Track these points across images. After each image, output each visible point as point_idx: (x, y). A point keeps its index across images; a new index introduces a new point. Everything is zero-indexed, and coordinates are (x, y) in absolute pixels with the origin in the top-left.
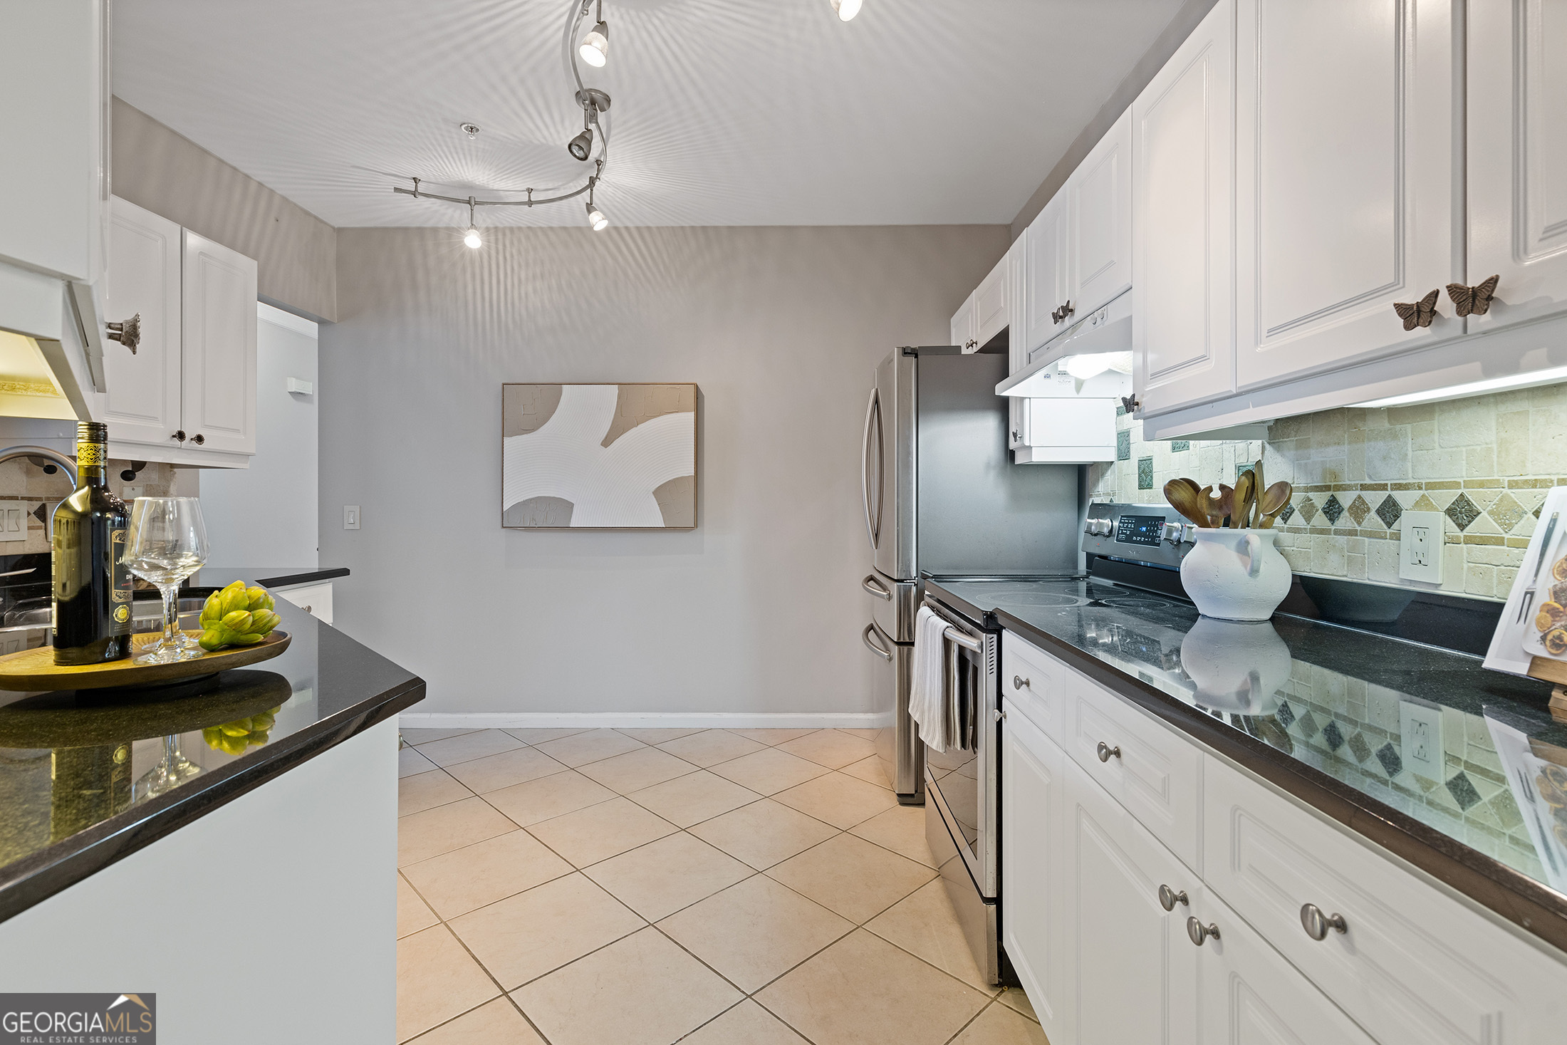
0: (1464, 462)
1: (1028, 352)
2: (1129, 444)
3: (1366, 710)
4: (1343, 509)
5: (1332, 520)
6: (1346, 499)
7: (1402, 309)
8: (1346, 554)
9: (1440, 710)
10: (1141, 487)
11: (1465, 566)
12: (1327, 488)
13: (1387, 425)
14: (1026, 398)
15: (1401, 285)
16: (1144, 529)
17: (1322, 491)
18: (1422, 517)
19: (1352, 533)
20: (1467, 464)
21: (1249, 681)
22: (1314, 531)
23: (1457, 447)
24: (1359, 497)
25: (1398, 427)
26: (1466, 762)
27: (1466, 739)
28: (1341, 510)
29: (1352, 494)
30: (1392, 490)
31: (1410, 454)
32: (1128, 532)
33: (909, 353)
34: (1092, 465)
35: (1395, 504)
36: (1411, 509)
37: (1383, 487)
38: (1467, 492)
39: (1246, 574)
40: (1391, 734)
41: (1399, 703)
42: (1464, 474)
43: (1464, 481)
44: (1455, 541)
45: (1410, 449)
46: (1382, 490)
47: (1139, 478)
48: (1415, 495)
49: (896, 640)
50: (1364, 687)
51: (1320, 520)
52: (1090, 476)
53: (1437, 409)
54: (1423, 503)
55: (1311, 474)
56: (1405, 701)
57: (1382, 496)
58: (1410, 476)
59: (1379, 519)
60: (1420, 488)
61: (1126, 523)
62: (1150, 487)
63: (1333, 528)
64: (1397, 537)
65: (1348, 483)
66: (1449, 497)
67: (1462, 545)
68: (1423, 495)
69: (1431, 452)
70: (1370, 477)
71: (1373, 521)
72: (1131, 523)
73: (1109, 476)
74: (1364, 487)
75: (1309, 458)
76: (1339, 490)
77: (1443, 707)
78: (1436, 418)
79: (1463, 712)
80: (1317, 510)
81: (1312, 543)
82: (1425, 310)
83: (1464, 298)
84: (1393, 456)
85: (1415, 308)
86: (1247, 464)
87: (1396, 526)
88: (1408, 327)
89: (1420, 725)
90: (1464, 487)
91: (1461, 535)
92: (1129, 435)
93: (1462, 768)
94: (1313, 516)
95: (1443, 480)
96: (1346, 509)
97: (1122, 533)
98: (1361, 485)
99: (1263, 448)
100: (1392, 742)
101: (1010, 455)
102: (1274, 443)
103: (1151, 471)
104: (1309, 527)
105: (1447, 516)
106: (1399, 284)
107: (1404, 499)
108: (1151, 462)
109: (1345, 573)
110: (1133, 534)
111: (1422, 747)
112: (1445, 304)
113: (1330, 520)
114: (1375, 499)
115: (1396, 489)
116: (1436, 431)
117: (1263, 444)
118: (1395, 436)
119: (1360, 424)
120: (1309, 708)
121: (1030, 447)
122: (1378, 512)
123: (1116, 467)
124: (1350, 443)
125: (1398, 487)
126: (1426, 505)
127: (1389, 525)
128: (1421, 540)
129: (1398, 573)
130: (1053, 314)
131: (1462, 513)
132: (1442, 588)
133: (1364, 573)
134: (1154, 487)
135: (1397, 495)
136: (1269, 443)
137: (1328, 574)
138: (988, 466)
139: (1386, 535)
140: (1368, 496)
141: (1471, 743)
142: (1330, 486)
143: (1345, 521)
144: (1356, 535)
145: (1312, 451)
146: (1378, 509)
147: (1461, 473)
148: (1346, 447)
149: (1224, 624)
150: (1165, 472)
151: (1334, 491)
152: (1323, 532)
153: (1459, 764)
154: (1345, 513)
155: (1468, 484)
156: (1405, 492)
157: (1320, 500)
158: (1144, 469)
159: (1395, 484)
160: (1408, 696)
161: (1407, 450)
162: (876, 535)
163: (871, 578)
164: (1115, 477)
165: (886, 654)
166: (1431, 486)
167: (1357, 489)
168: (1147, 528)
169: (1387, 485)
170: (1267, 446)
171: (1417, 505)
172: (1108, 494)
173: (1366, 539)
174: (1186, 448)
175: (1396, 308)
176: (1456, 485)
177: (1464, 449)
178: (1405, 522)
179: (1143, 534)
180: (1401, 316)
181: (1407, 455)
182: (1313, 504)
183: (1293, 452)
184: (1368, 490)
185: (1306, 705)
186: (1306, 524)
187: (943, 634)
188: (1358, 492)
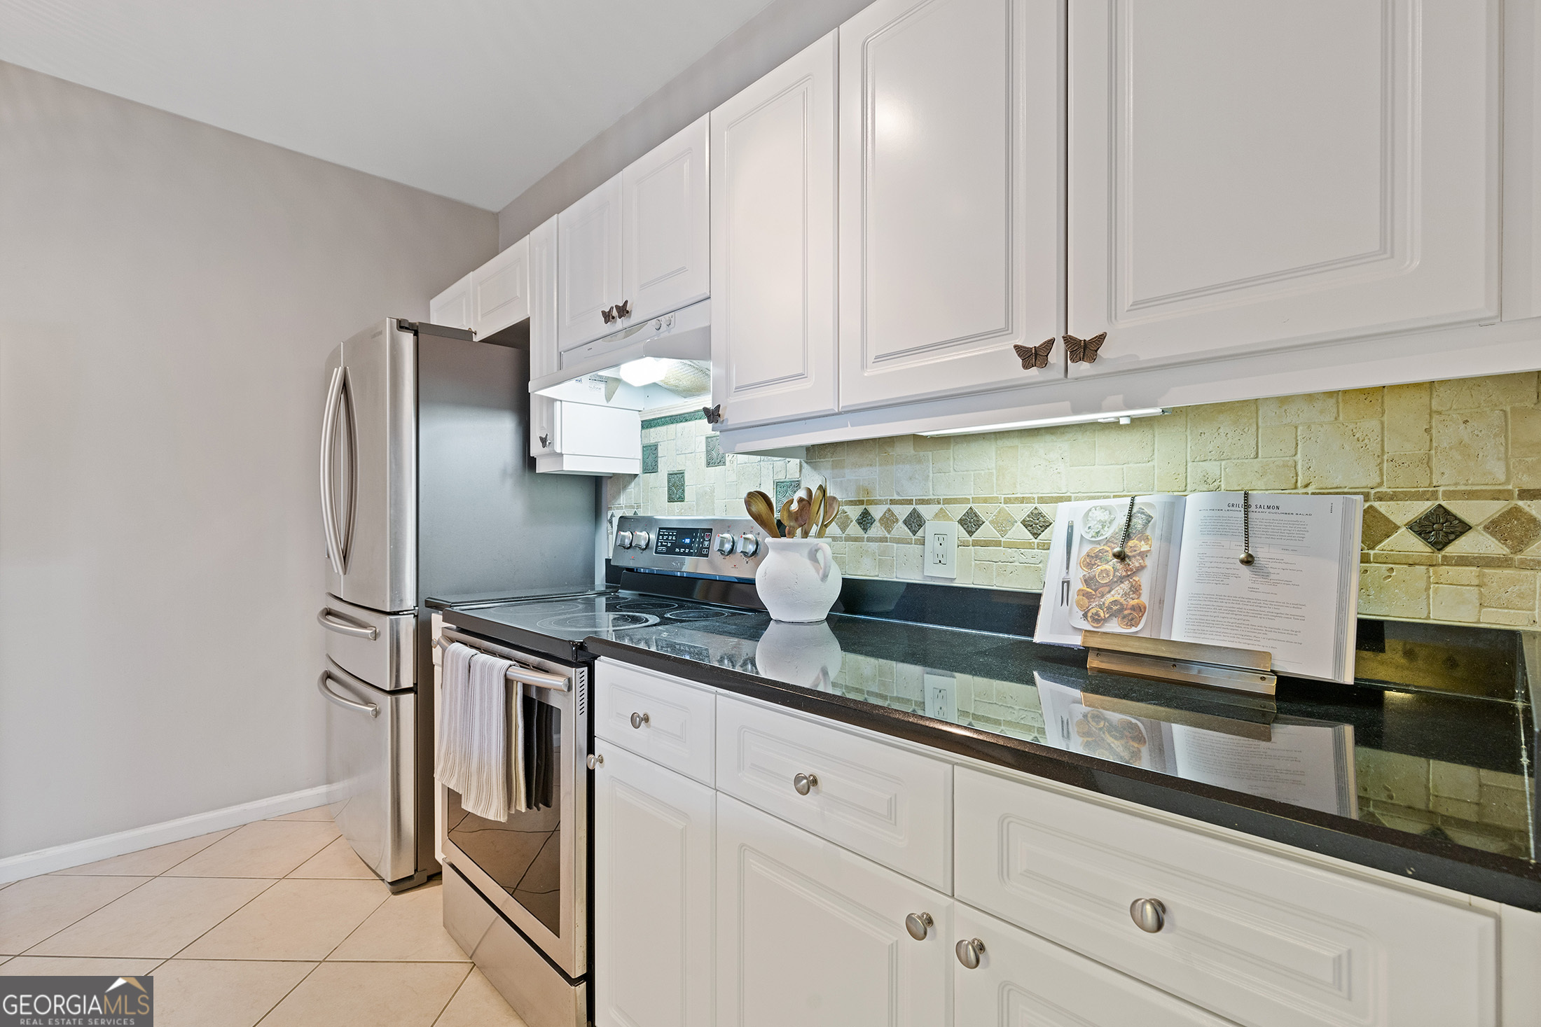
0: (972, 483)
1: (560, 351)
2: (657, 457)
3: (895, 685)
4: (875, 521)
5: (865, 530)
6: (877, 512)
7: (1022, 352)
8: (878, 557)
9: (954, 677)
10: (671, 500)
11: (973, 563)
12: (861, 502)
13: (912, 452)
14: (557, 400)
15: (1010, 331)
16: (688, 541)
17: (856, 505)
18: (942, 526)
19: (883, 540)
20: (974, 484)
21: (821, 676)
22: (849, 539)
23: (967, 471)
24: (889, 510)
25: (922, 454)
26: (973, 714)
27: (973, 697)
28: (872, 521)
29: (883, 508)
30: (916, 504)
31: (931, 475)
32: (669, 545)
33: (407, 328)
34: (611, 477)
35: (919, 516)
36: (932, 520)
37: (910, 502)
38: (974, 506)
39: (819, 580)
40: (916, 702)
41: (923, 676)
42: (972, 492)
43: (972, 498)
44: (963, 544)
45: (931, 472)
46: (908, 504)
47: (668, 492)
48: (936, 508)
49: (388, 689)
50: (893, 667)
51: (853, 529)
52: (607, 490)
53: (952, 440)
54: (941, 515)
55: (846, 490)
56: (927, 673)
57: (908, 509)
58: (931, 493)
59: (906, 528)
60: (939, 503)
61: (666, 535)
62: (682, 499)
63: (866, 536)
64: (922, 542)
65: (879, 498)
66: (960, 511)
67: (971, 547)
68: (941, 509)
69: (947, 474)
70: (898, 494)
71: (901, 529)
72: (672, 535)
73: (632, 488)
74: (893, 502)
75: (843, 477)
76: (871, 504)
77: (957, 674)
78: (952, 446)
79: (970, 677)
80: (852, 521)
81: (847, 549)
82: (1042, 354)
83: (1076, 348)
84: (917, 476)
85: (1033, 351)
86: (785, 480)
87: (920, 533)
88: (1026, 366)
89: (940, 691)
90: (972, 502)
91: (970, 539)
92: (656, 449)
93: (970, 719)
94: (848, 526)
95: (956, 497)
96: (877, 521)
97: (662, 545)
98: (891, 500)
99: (801, 466)
100: (916, 708)
101: (529, 463)
102: (811, 462)
103: (683, 485)
104: (844, 535)
105: (960, 525)
106: (1008, 330)
107: (926, 511)
108: (683, 477)
109: (877, 574)
110: (674, 545)
111: (941, 708)
113: (864, 529)
114: (902, 512)
115: (919, 504)
116: (952, 458)
117: (800, 462)
118: (919, 461)
119: (889, 450)
120: (844, 691)
121: (561, 455)
122: (905, 522)
123: (641, 479)
124: (880, 465)
125: (922, 502)
126: (944, 516)
127: (914, 533)
128: (941, 544)
129: (923, 572)
130: (604, 313)
131: (971, 522)
132: (956, 581)
133: (893, 573)
134: (686, 500)
135: (921, 509)
136: (806, 463)
137: (862, 575)
138: (504, 473)
139: (912, 541)
140: (896, 509)
141: (977, 699)
142: (863, 500)
143: (876, 530)
144: (887, 542)
145: (847, 471)
146: (905, 520)
147: (969, 491)
148: (877, 469)
149: (798, 627)
150: (699, 486)
151: (867, 505)
152: (856, 539)
153: (968, 717)
154: (877, 524)
155: (975, 500)
156: (927, 506)
157: (854, 512)
158: (675, 483)
159: (919, 500)
160: (929, 669)
161: (929, 472)
162: (345, 558)
163: (329, 613)
164: (639, 489)
165: (371, 709)
166: (947, 501)
167: (887, 504)
168: (691, 540)
169: (912, 500)
170: (805, 465)
171: (937, 516)
172: (632, 507)
173: (895, 544)
174: (721, 463)
175: (1016, 350)
176: (966, 501)
177: (972, 473)
178: (929, 529)
179: (686, 546)
180: (1020, 357)
181: (928, 476)
182: (848, 515)
183: (829, 471)
184: (897, 504)
185: (841, 688)
186: (841, 533)
187: (505, 675)
188: (888, 506)
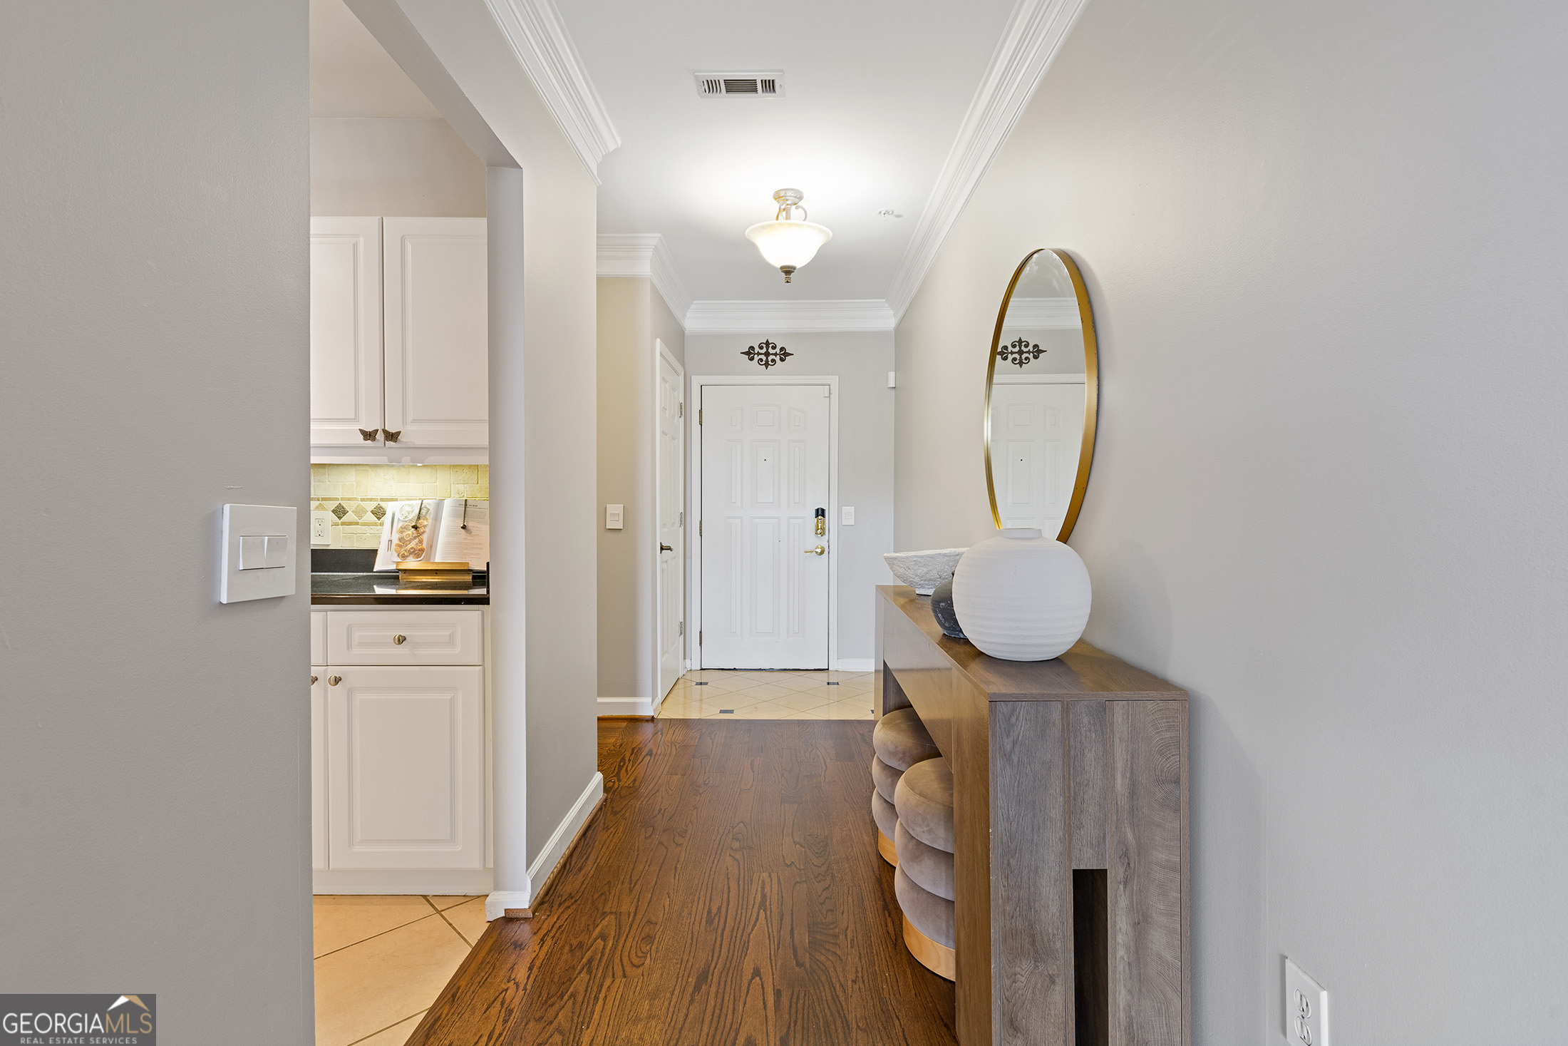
0: (341, 489)
7: (362, 432)
11: (342, 535)
15: (356, 421)
18: (322, 513)
23: (337, 483)
36: (314, 510)
38: (342, 503)
42: (340, 494)
44: (336, 524)
48: (318, 503)
53: (327, 466)
54: (321, 507)
58: (313, 494)
60: (320, 501)
66: (334, 505)
67: (340, 526)
68: (321, 504)
69: (324, 484)
82: (372, 435)
83: (389, 435)
85: (369, 433)
88: (365, 439)
91: (340, 521)
95: (330, 497)
105: (332, 513)
112: (380, 436)
116: (327, 475)
126: (323, 508)
128: (320, 525)
131: (340, 512)
132: (331, 545)
147: (338, 494)
155: (342, 499)
166: (324, 499)
171: (317, 508)
175: (360, 431)
176: (338, 499)
177: (341, 484)
178: (313, 516)
180: (362, 435)
